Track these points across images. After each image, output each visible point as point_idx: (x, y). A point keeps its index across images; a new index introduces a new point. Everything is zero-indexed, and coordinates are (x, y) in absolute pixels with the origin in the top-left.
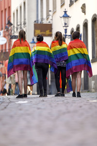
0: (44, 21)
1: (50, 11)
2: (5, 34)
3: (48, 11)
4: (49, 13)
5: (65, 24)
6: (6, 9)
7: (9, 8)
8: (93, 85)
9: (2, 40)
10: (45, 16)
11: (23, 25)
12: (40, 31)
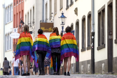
0: (47, 21)
1: (52, 13)
2: (19, 31)
3: (51, 13)
4: (51, 15)
5: (63, 23)
6: (20, 12)
7: (23, 11)
8: (82, 68)
9: (17, 35)
10: (48, 17)
11: (32, 24)
12: (44, 28)
